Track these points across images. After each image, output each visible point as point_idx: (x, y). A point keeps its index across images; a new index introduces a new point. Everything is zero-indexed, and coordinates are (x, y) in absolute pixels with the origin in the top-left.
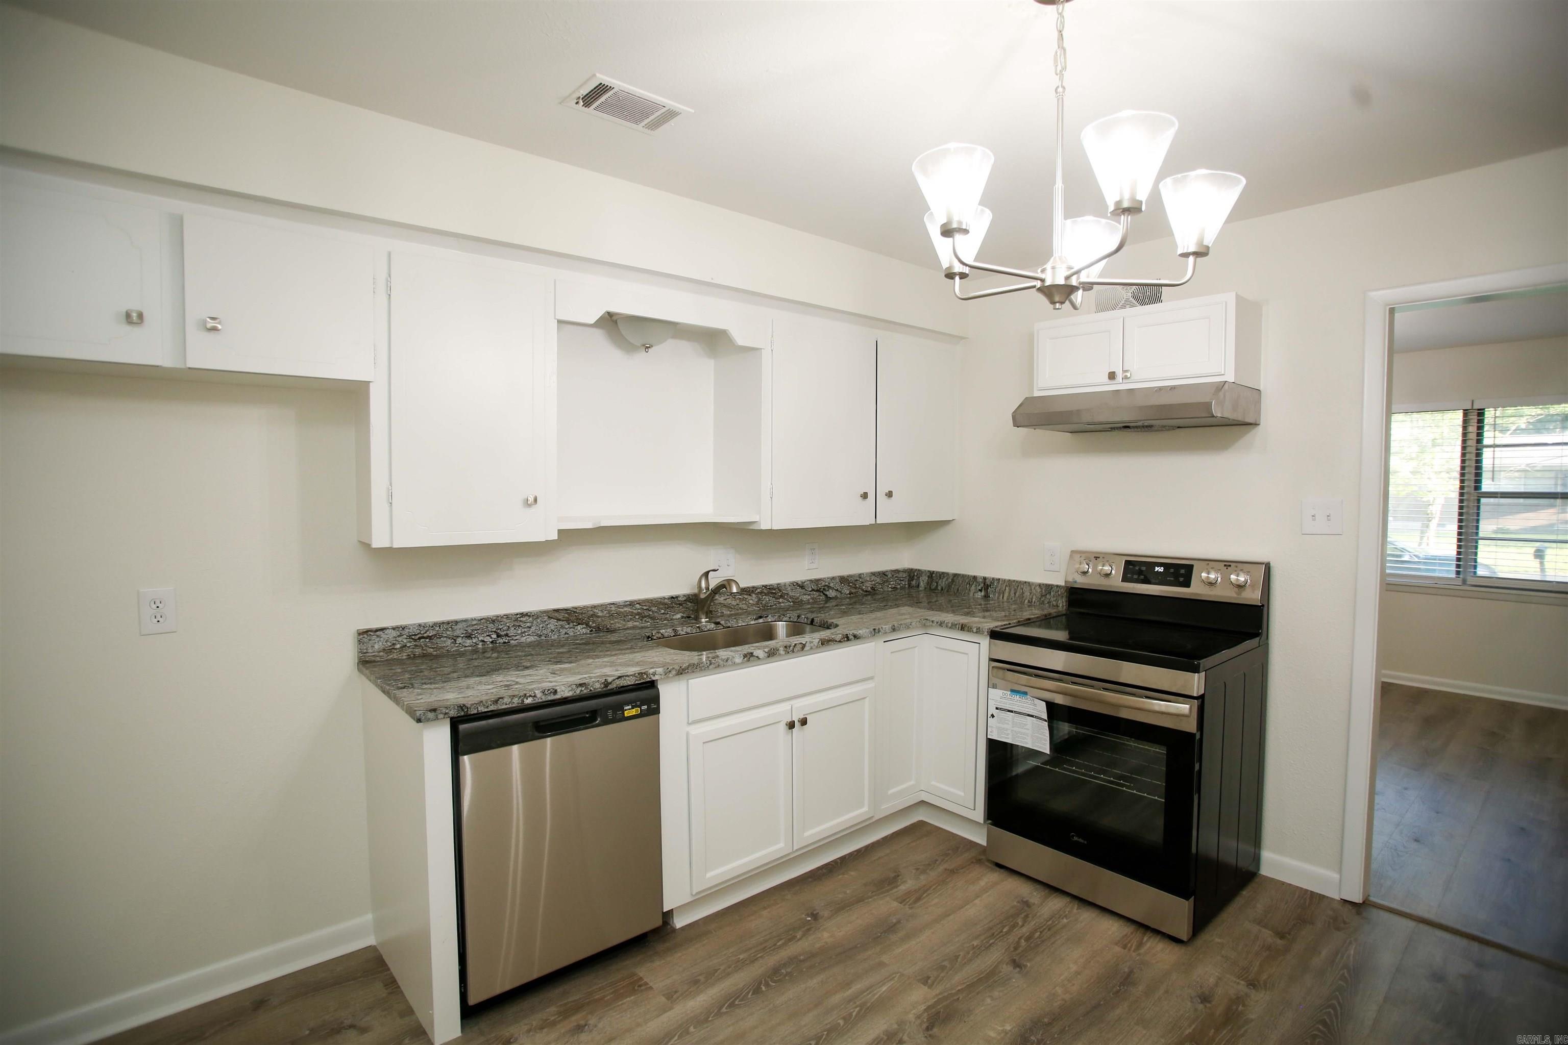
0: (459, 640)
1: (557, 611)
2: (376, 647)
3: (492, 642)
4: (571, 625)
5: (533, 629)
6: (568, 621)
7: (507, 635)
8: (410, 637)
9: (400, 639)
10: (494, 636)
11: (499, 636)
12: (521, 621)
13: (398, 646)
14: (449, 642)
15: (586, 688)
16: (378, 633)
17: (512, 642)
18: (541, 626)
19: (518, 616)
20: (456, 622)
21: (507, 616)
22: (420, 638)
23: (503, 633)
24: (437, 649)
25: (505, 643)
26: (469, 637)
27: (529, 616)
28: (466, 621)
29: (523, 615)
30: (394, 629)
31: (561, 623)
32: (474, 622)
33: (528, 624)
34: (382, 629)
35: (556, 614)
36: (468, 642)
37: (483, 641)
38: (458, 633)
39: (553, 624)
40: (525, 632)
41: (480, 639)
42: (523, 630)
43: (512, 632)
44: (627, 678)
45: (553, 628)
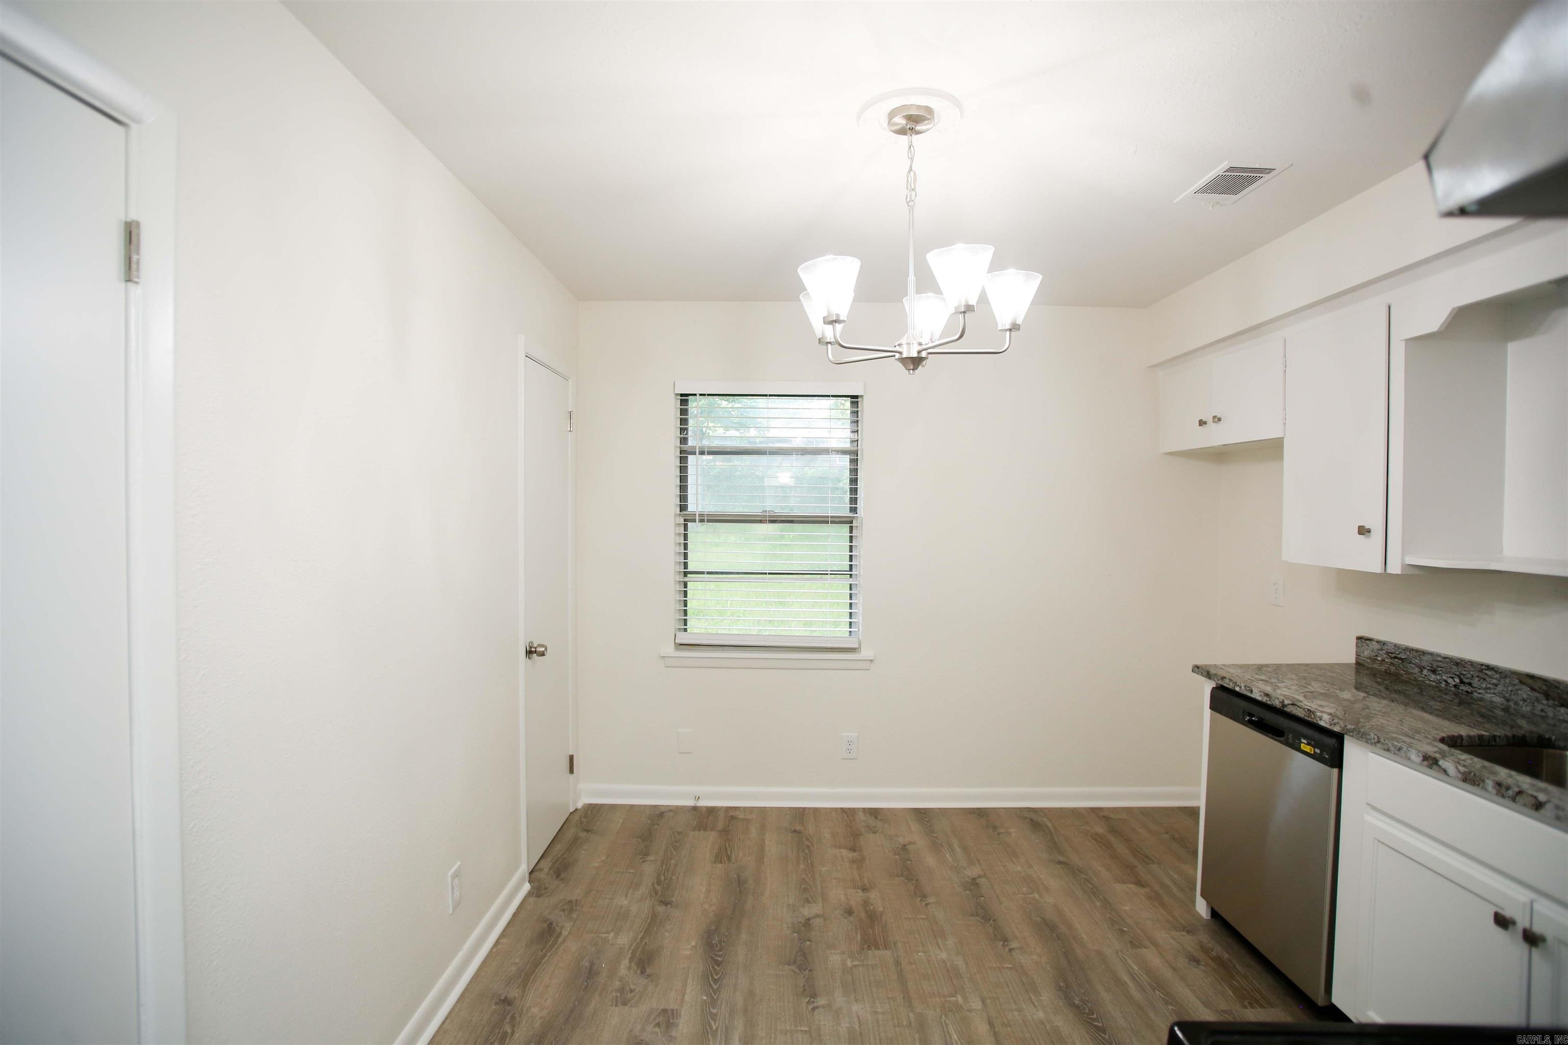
0: (1425, 672)
1: (1532, 677)
2: (1366, 653)
3: (1455, 686)
4: (1551, 702)
5: (1500, 688)
6: (1547, 696)
7: (1470, 684)
8: (1388, 653)
9: (1381, 652)
10: (1457, 680)
11: (1462, 682)
12: (1486, 674)
13: (1379, 659)
14: (1417, 670)
15: (1270, 701)
16: (1367, 642)
17: (1475, 694)
18: (1510, 688)
19: (1483, 667)
20: (1424, 653)
21: (1472, 663)
22: (1395, 658)
23: (1467, 681)
24: (1407, 673)
25: (1467, 692)
26: (1434, 671)
27: (1496, 672)
28: (1431, 654)
29: (1489, 667)
30: (1378, 642)
31: (1536, 694)
32: (1439, 659)
33: (1494, 681)
34: (1370, 640)
35: (1530, 681)
36: (1433, 677)
37: (1446, 681)
38: (1424, 664)
39: (1525, 692)
40: (1490, 688)
41: (1444, 678)
42: (1489, 686)
43: (1475, 682)
44: (1298, 709)
45: (1525, 696)
